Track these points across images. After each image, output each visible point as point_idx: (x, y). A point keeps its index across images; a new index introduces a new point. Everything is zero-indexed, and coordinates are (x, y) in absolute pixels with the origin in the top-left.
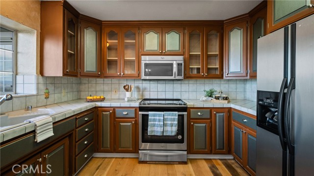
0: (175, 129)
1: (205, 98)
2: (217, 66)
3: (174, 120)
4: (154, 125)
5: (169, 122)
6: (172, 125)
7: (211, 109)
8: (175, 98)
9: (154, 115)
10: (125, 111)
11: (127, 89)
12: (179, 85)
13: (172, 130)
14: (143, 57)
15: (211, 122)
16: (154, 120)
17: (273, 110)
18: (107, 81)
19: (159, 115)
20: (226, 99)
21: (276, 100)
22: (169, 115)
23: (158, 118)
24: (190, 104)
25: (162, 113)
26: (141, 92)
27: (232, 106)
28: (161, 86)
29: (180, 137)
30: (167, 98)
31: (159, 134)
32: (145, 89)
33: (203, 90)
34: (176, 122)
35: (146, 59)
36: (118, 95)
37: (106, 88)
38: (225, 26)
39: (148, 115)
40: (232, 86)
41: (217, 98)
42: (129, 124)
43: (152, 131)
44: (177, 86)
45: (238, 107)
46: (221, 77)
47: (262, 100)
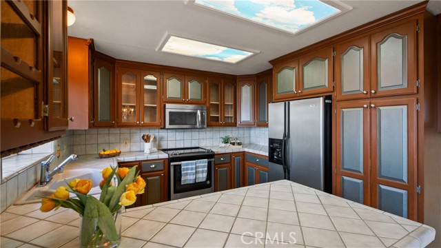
0: (205, 175)
1: (224, 145)
2: (233, 115)
3: (204, 167)
4: (187, 174)
5: (201, 169)
6: (203, 172)
7: (231, 154)
8: (193, 146)
9: (187, 165)
10: (152, 164)
11: (146, 139)
12: (197, 133)
13: (202, 176)
14: (168, 106)
15: (231, 165)
16: (187, 169)
17: (278, 150)
19: (192, 164)
20: (239, 144)
21: (281, 144)
22: (200, 163)
23: (190, 167)
24: (215, 150)
25: (194, 161)
26: (157, 142)
27: (246, 150)
28: (179, 135)
29: (208, 182)
30: (186, 146)
31: (191, 182)
32: (161, 139)
33: (218, 136)
34: (206, 169)
35: (170, 108)
36: (129, 147)
38: (238, 80)
39: (180, 165)
40: (241, 132)
41: (233, 144)
42: (157, 177)
43: (185, 180)
44: (195, 134)
45: (251, 151)
46: (234, 125)
47: (272, 144)
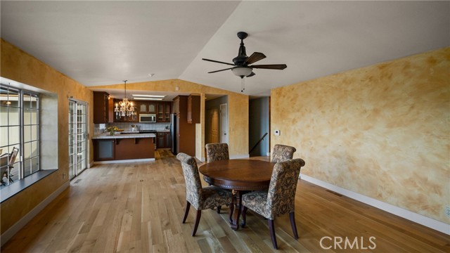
7: (165, 133)
8: (153, 130)
11: (133, 126)
15: (165, 137)
18: (123, 123)
26: (138, 128)
28: (147, 125)
32: (140, 126)
33: (164, 126)
35: (141, 115)
36: (128, 129)
37: (124, 127)
44: (154, 125)
